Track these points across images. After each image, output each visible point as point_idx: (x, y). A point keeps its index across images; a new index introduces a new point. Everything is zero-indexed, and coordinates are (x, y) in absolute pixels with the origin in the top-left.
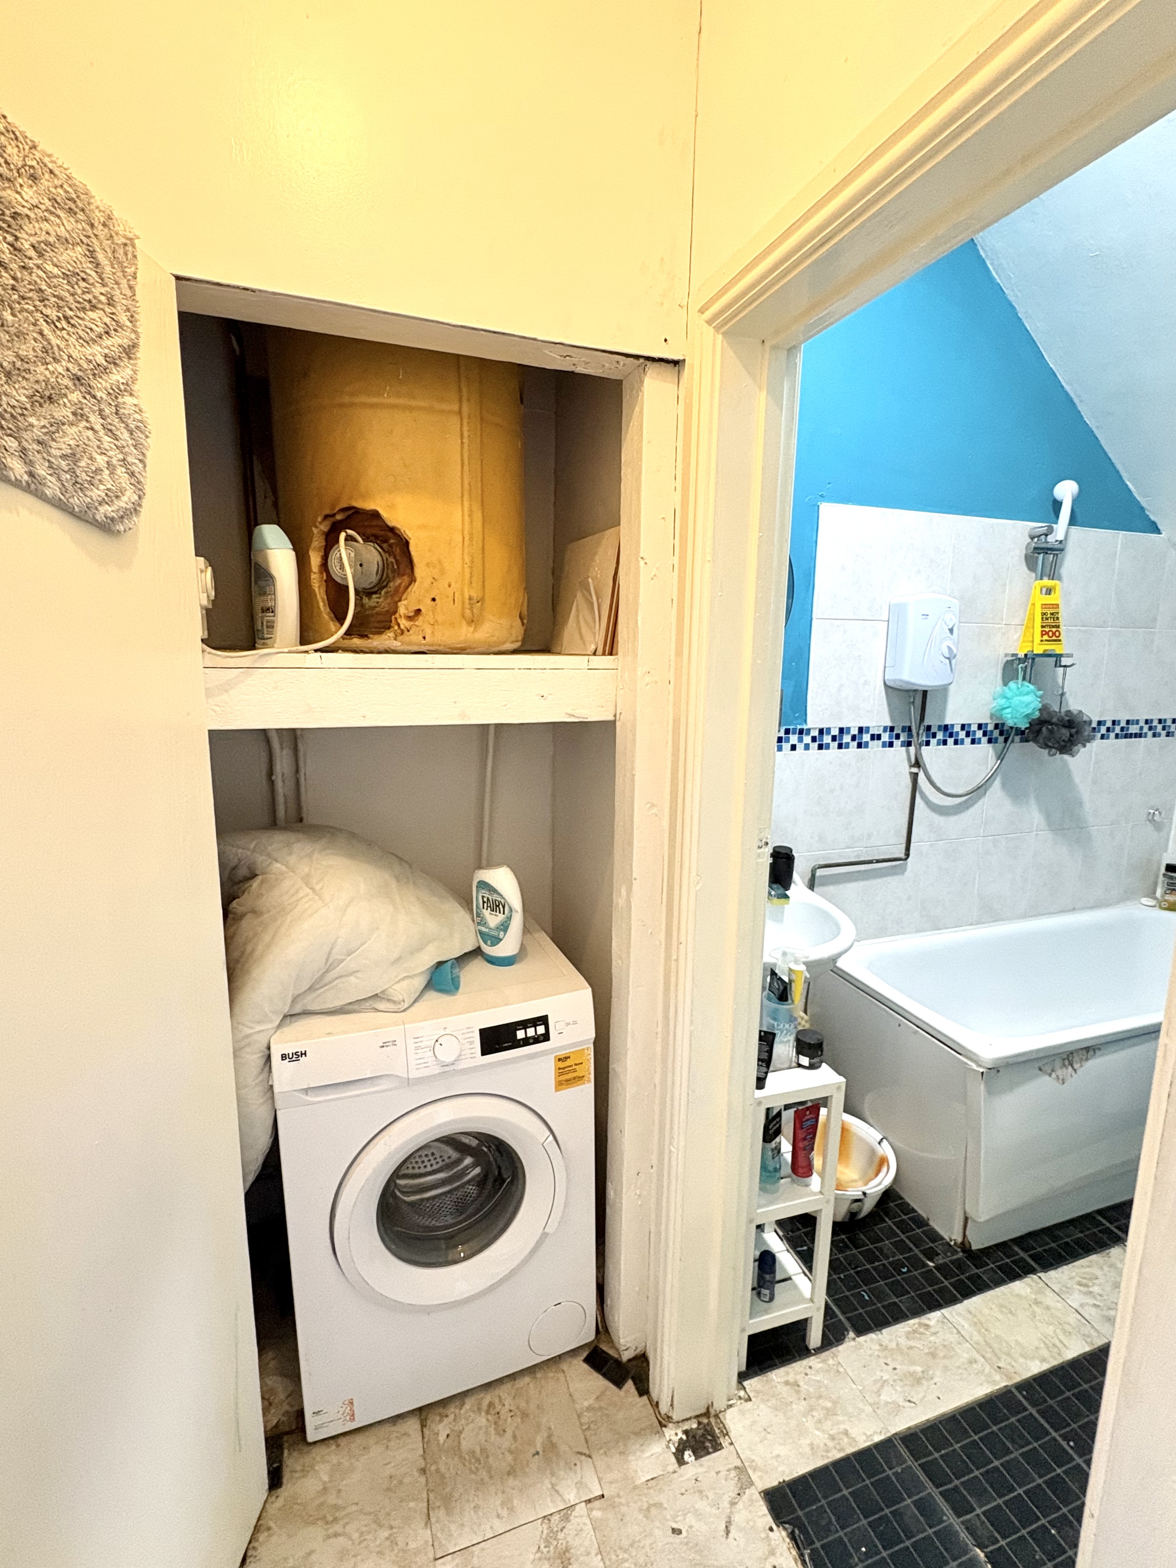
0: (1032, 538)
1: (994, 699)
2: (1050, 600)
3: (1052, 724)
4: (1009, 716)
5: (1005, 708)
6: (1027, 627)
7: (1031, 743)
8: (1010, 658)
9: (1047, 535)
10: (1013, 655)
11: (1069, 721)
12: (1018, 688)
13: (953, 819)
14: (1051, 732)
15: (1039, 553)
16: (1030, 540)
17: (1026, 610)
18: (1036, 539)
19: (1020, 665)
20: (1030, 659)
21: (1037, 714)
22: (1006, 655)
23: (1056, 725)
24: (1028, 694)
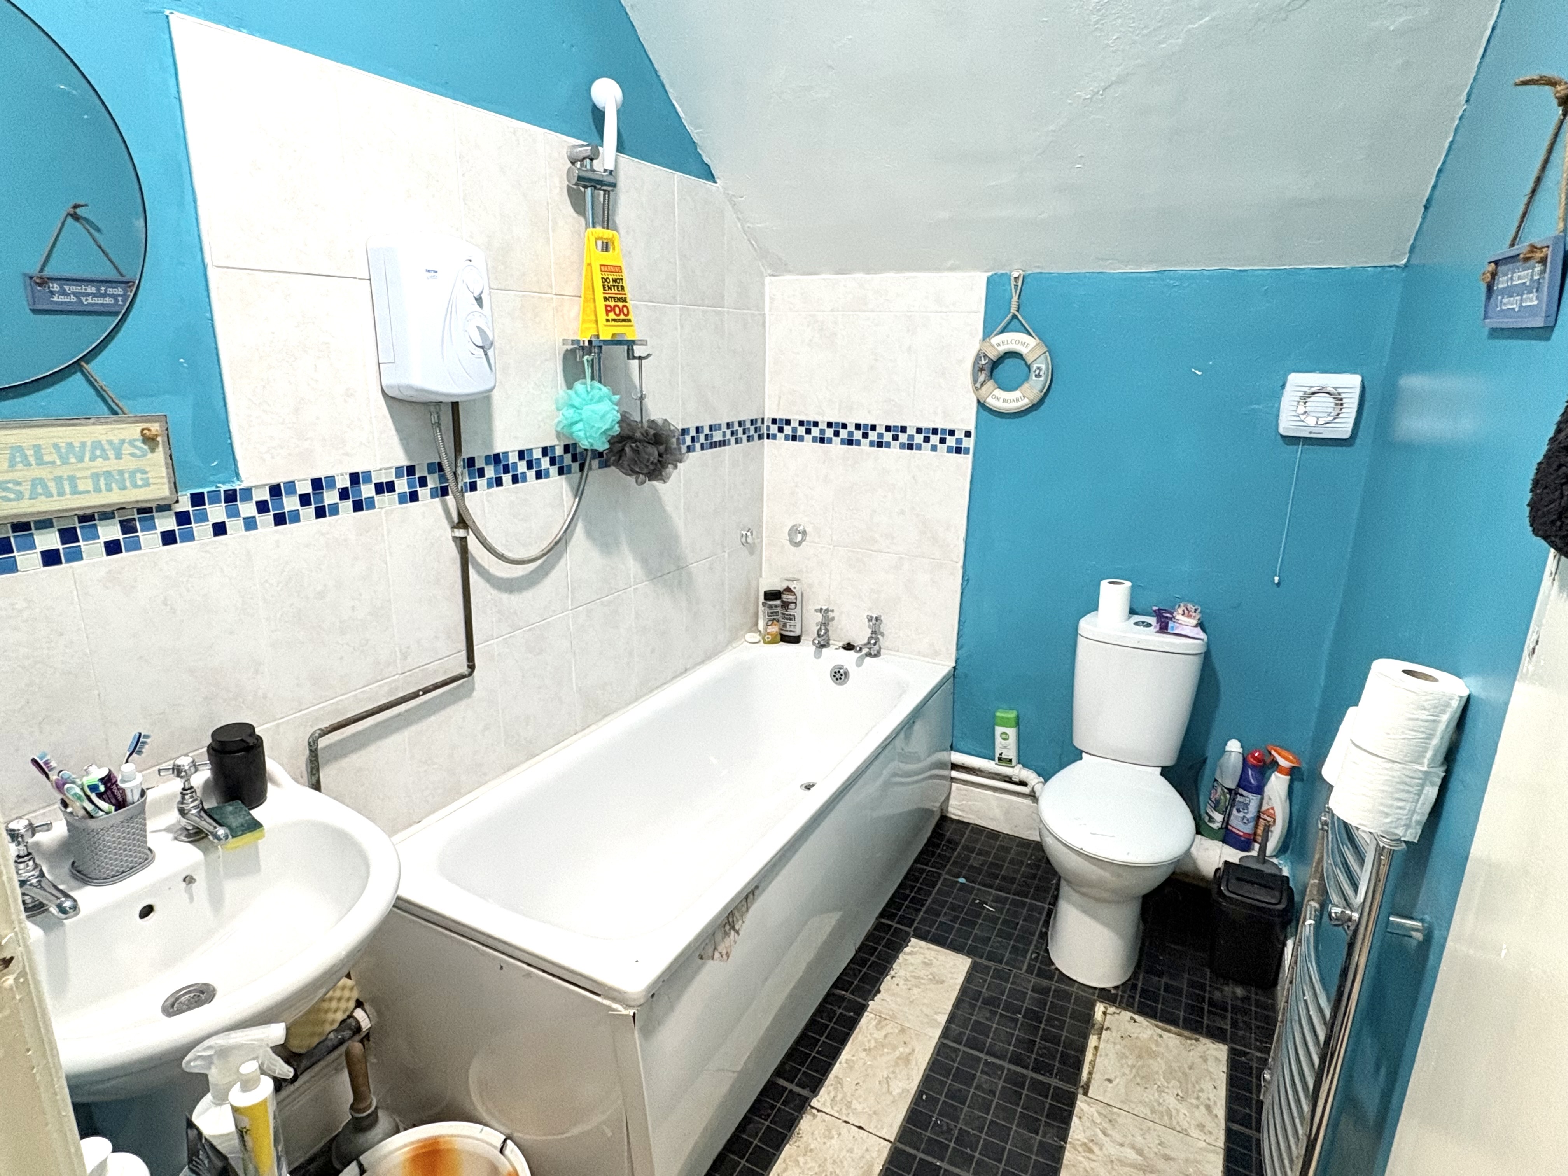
0: (573, 163)
1: (558, 409)
2: (609, 258)
3: (636, 441)
4: (581, 434)
5: (576, 423)
6: (586, 300)
7: (613, 468)
8: (570, 347)
9: (592, 160)
10: (573, 342)
11: (655, 435)
12: (588, 392)
13: (528, 594)
14: (636, 451)
15: (586, 187)
16: (570, 165)
17: (581, 274)
18: (578, 164)
19: (586, 357)
20: (594, 347)
21: (617, 429)
22: (565, 342)
23: (640, 441)
24: (600, 400)
